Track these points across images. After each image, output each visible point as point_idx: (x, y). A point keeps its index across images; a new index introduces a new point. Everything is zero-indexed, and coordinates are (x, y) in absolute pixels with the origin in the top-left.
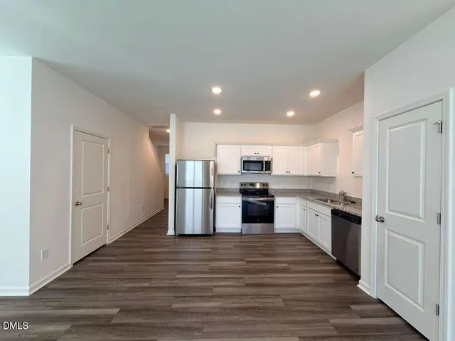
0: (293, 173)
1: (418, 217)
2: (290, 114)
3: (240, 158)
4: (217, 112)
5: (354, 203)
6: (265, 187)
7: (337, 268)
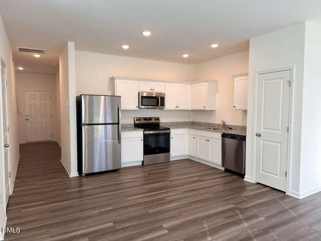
0: (181, 108)
1: (279, 130)
2: (186, 56)
3: (138, 93)
4: (125, 47)
5: (231, 129)
6: (157, 121)
7: (227, 174)
